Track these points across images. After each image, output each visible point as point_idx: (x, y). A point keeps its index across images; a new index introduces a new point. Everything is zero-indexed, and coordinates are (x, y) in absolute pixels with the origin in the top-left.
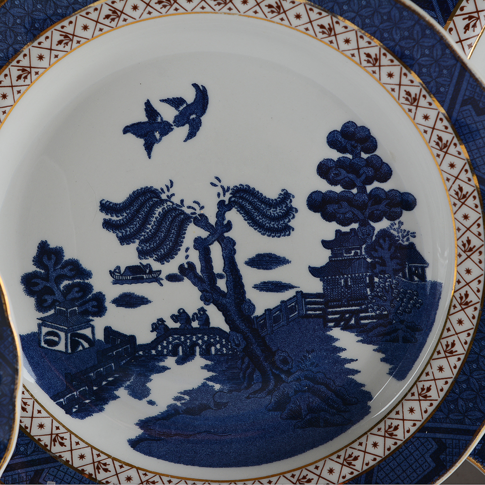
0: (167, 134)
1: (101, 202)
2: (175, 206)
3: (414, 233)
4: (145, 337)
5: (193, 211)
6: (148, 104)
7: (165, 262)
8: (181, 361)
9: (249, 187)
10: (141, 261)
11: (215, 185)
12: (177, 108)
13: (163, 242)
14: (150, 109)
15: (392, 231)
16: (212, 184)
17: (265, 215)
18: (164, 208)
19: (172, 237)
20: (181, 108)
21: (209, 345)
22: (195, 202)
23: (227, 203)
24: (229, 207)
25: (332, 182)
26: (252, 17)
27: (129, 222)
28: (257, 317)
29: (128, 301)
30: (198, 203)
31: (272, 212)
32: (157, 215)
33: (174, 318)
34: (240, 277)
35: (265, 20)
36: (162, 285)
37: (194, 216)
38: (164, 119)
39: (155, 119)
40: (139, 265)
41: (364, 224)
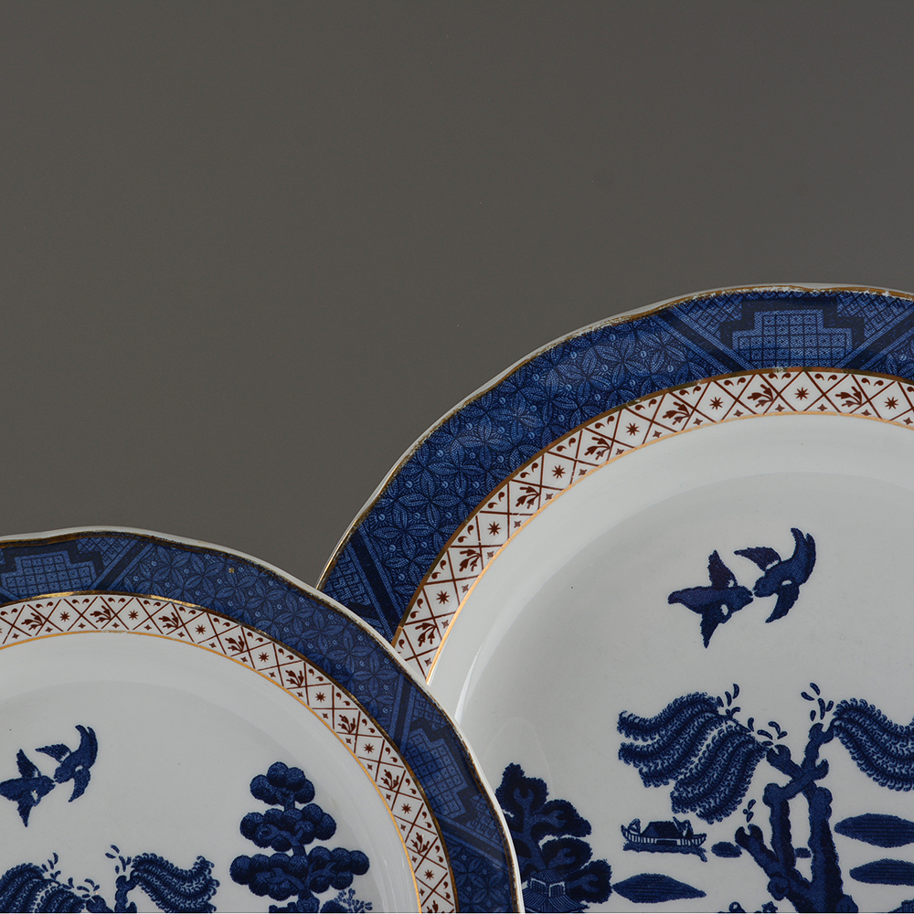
0: (48, 792)
2: (61, 887)
3: (370, 904)
5: (85, 893)
6: (21, 756)
9: (155, 856)
11: (112, 857)
12: (58, 758)
14: (23, 762)
15: (341, 903)
16: (108, 855)
17: (177, 893)
18: (48, 891)
20: (63, 758)
22: (87, 881)
23: (128, 879)
25: (261, 843)
26: (144, 634)
30: (92, 882)
31: (186, 887)
32: (39, 901)
35: (160, 636)
37: (87, 899)
38: (42, 775)
39: (32, 775)
41: (305, 896)
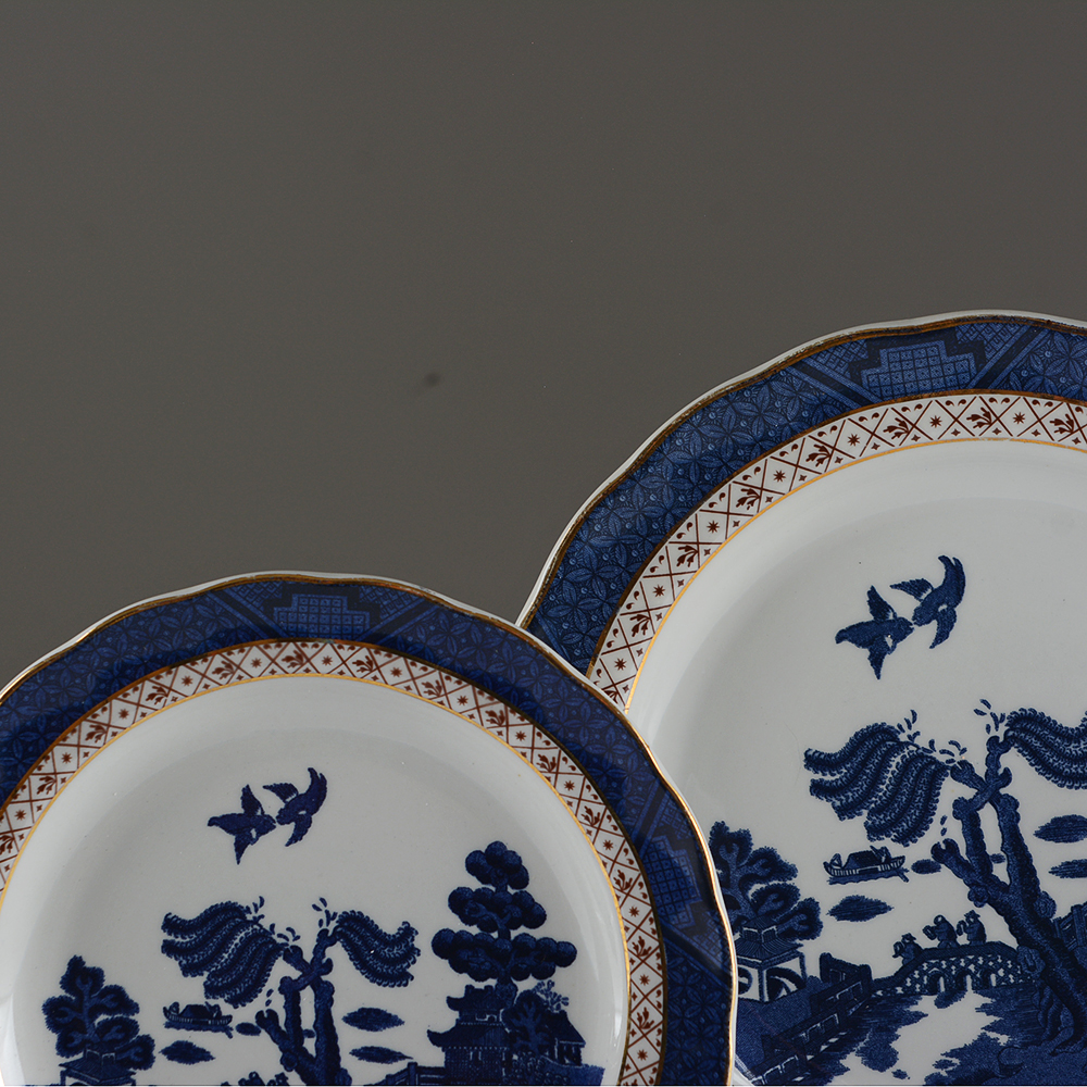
1: (806, 754)
4: (885, 965)
7: (910, 843)
8: (943, 1002)
10: (872, 844)
13: (905, 810)
19: (919, 801)
21: (986, 971)
24: (1005, 747)
27: (851, 782)
28: (1060, 920)
29: (856, 910)
33: (929, 932)
34: (1029, 858)
36: (906, 880)
40: (870, 849)
